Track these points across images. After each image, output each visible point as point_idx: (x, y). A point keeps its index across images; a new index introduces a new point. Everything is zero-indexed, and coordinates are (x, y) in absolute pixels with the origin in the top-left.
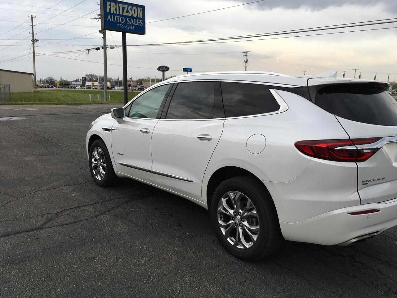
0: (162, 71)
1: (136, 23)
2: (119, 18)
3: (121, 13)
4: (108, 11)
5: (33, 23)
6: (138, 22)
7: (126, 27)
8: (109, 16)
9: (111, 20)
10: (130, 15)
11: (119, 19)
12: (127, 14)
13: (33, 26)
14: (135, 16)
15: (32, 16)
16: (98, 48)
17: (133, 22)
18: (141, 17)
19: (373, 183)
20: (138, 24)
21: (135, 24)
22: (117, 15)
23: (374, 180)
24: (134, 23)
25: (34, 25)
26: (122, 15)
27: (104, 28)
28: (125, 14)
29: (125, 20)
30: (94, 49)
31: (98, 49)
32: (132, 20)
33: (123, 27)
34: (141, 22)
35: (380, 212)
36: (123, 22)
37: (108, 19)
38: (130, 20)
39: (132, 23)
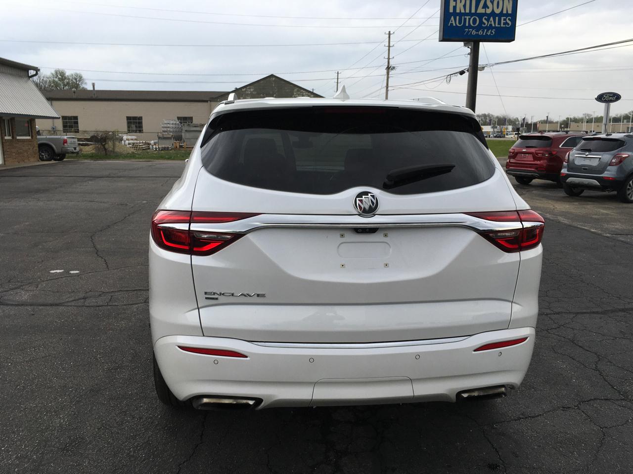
0: (605, 101)
1: (499, 23)
2: (469, 19)
3: (473, 11)
4: (451, 10)
5: (391, 43)
6: (502, 22)
7: (480, 33)
8: (452, 18)
9: (454, 25)
10: (489, 11)
11: (469, 21)
12: (483, 11)
13: (389, 46)
14: (497, 11)
15: (390, 32)
16: (463, 71)
17: (493, 23)
18: (510, 12)
19: (232, 299)
20: (502, 25)
21: (497, 25)
22: (466, 14)
23: (233, 295)
24: (495, 25)
25: (391, 45)
26: (476, 14)
27: (442, 39)
28: (481, 10)
29: (479, 20)
30: (457, 73)
31: (462, 73)
32: (492, 19)
33: (474, 33)
34: (508, 21)
35: (248, 359)
36: (476, 25)
37: (450, 22)
38: (488, 20)
39: (491, 25)
